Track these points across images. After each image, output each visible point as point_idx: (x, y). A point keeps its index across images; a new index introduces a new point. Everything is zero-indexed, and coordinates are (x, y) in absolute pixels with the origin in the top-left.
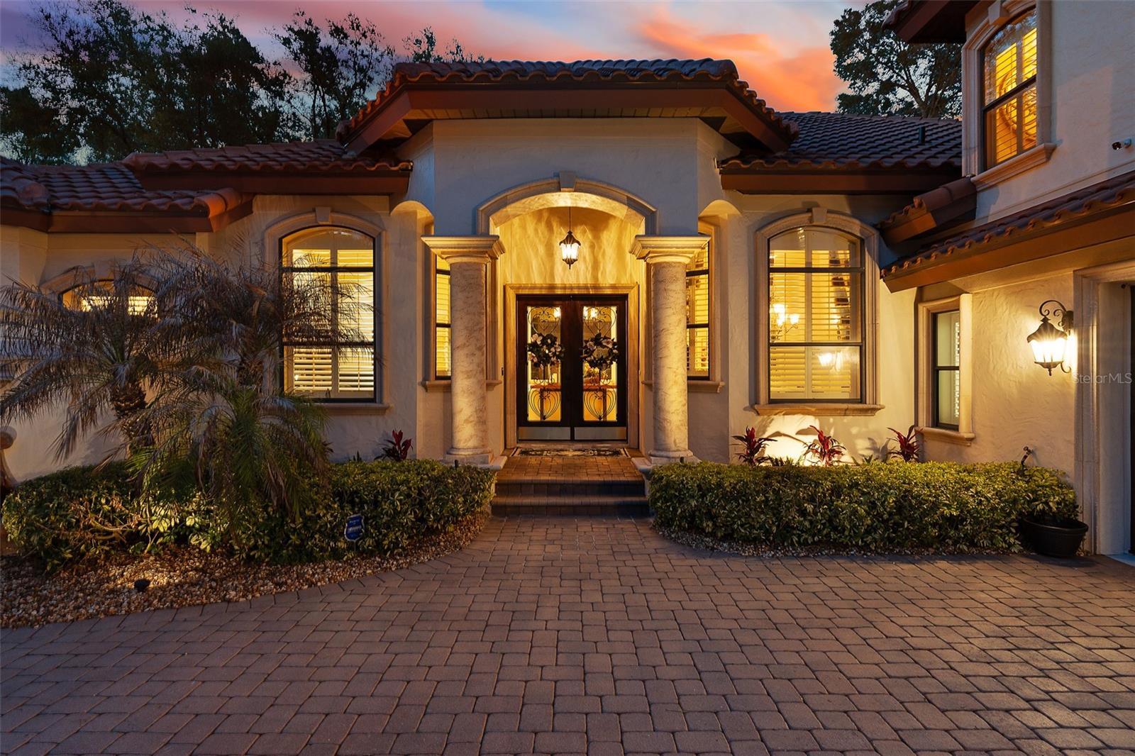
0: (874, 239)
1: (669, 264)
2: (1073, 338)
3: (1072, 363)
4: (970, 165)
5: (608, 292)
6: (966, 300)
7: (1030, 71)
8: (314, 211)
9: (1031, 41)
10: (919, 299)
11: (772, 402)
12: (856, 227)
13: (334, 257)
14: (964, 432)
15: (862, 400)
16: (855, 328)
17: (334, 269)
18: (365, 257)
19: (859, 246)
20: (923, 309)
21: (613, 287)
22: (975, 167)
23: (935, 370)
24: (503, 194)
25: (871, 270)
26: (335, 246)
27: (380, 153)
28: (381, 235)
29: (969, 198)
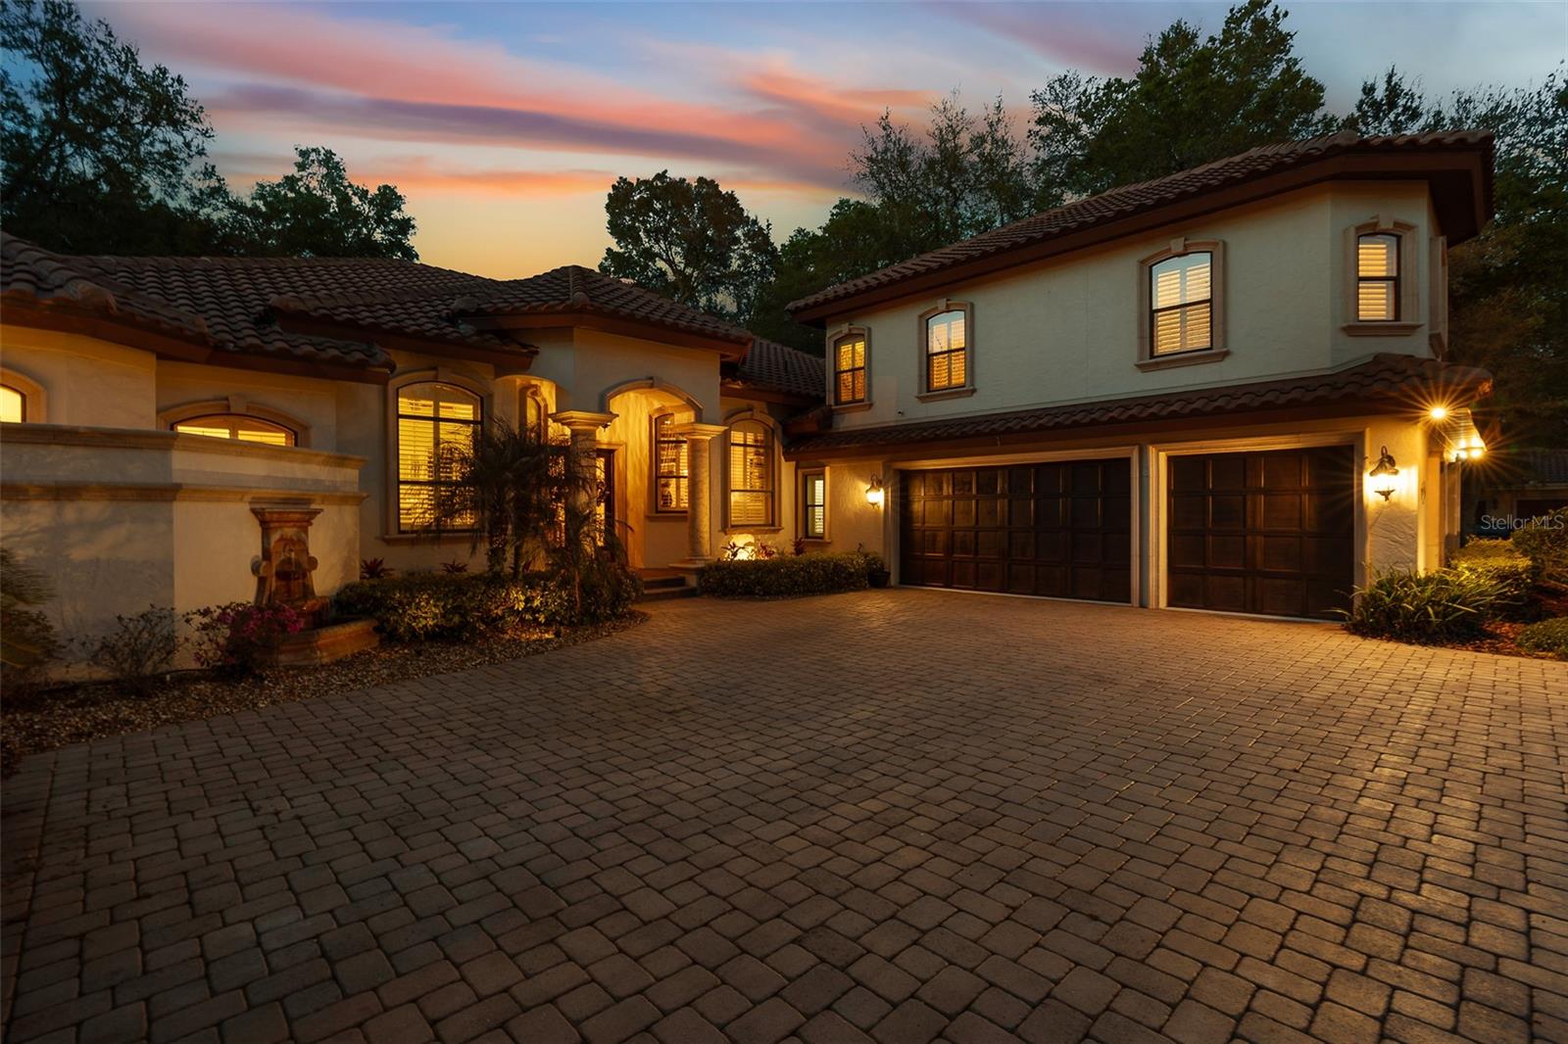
0: (779, 431)
1: (703, 440)
2: (882, 491)
3: (882, 504)
4: (830, 400)
5: (605, 447)
6: (827, 469)
7: (860, 363)
8: (435, 369)
9: (860, 347)
10: (797, 468)
11: (733, 526)
12: (771, 422)
13: (437, 409)
14: (827, 539)
15: (773, 524)
16: (767, 481)
17: (436, 419)
18: (466, 411)
19: (770, 433)
20: (800, 473)
21: (609, 444)
22: (832, 402)
23: (806, 507)
24: (620, 387)
25: (778, 448)
26: (437, 398)
27: (504, 335)
28: (491, 396)
29: (829, 417)
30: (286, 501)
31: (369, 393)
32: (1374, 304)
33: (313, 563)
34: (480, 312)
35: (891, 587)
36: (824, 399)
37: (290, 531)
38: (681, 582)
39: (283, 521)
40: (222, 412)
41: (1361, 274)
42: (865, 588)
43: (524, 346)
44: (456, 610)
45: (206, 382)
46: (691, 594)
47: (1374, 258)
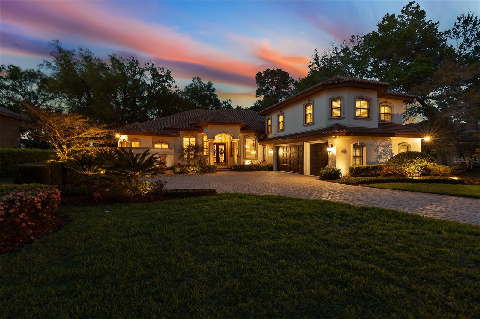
0: (257, 139)
1: (235, 142)
2: (273, 151)
3: (273, 153)
4: (266, 132)
5: (223, 143)
6: (266, 146)
7: (270, 124)
9: (270, 121)
11: (246, 158)
12: (255, 137)
13: (189, 139)
14: (266, 161)
15: (256, 158)
16: (255, 149)
17: (189, 141)
18: (194, 139)
19: (256, 139)
20: (262, 147)
23: (264, 154)
24: (217, 134)
25: (257, 142)
26: (189, 138)
27: (199, 127)
28: (197, 137)
29: (266, 135)
30: (163, 155)
31: (179, 138)
32: (337, 113)
33: (167, 163)
34: (194, 124)
35: (274, 171)
36: (265, 131)
37: (163, 158)
38: (231, 168)
39: (162, 157)
40: (160, 142)
41: (333, 107)
42: (266, 171)
43: (201, 128)
44: (182, 169)
45: (158, 138)
46: (232, 170)
47: (337, 104)
